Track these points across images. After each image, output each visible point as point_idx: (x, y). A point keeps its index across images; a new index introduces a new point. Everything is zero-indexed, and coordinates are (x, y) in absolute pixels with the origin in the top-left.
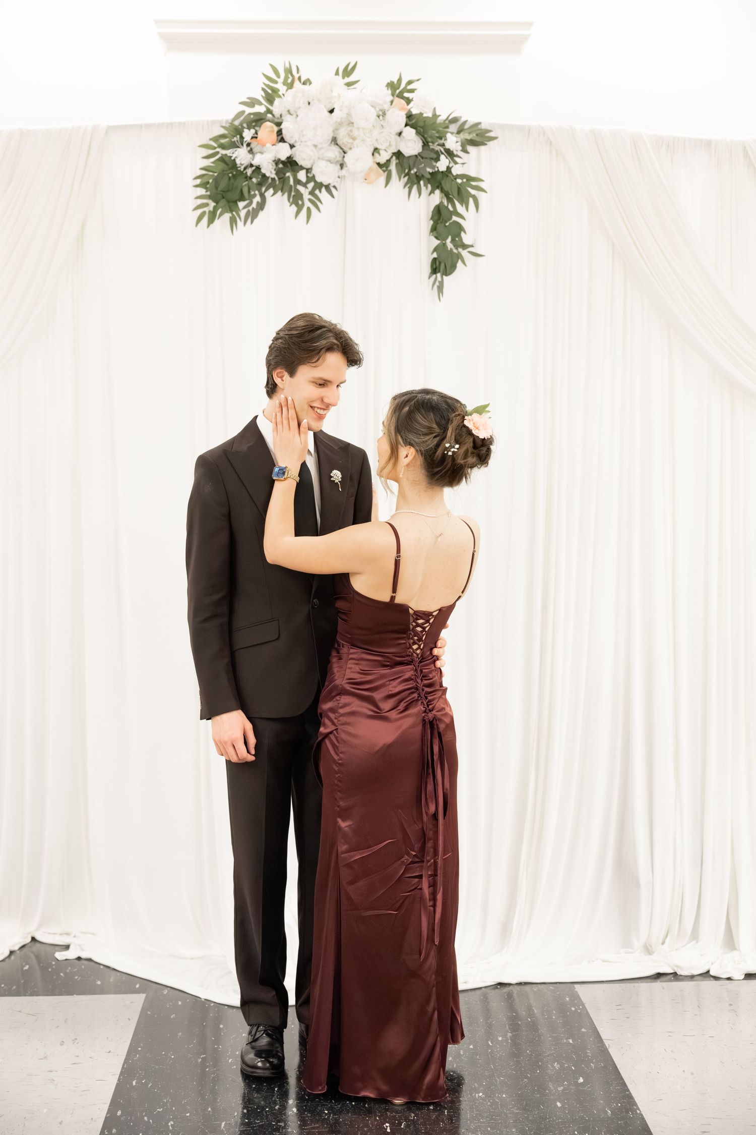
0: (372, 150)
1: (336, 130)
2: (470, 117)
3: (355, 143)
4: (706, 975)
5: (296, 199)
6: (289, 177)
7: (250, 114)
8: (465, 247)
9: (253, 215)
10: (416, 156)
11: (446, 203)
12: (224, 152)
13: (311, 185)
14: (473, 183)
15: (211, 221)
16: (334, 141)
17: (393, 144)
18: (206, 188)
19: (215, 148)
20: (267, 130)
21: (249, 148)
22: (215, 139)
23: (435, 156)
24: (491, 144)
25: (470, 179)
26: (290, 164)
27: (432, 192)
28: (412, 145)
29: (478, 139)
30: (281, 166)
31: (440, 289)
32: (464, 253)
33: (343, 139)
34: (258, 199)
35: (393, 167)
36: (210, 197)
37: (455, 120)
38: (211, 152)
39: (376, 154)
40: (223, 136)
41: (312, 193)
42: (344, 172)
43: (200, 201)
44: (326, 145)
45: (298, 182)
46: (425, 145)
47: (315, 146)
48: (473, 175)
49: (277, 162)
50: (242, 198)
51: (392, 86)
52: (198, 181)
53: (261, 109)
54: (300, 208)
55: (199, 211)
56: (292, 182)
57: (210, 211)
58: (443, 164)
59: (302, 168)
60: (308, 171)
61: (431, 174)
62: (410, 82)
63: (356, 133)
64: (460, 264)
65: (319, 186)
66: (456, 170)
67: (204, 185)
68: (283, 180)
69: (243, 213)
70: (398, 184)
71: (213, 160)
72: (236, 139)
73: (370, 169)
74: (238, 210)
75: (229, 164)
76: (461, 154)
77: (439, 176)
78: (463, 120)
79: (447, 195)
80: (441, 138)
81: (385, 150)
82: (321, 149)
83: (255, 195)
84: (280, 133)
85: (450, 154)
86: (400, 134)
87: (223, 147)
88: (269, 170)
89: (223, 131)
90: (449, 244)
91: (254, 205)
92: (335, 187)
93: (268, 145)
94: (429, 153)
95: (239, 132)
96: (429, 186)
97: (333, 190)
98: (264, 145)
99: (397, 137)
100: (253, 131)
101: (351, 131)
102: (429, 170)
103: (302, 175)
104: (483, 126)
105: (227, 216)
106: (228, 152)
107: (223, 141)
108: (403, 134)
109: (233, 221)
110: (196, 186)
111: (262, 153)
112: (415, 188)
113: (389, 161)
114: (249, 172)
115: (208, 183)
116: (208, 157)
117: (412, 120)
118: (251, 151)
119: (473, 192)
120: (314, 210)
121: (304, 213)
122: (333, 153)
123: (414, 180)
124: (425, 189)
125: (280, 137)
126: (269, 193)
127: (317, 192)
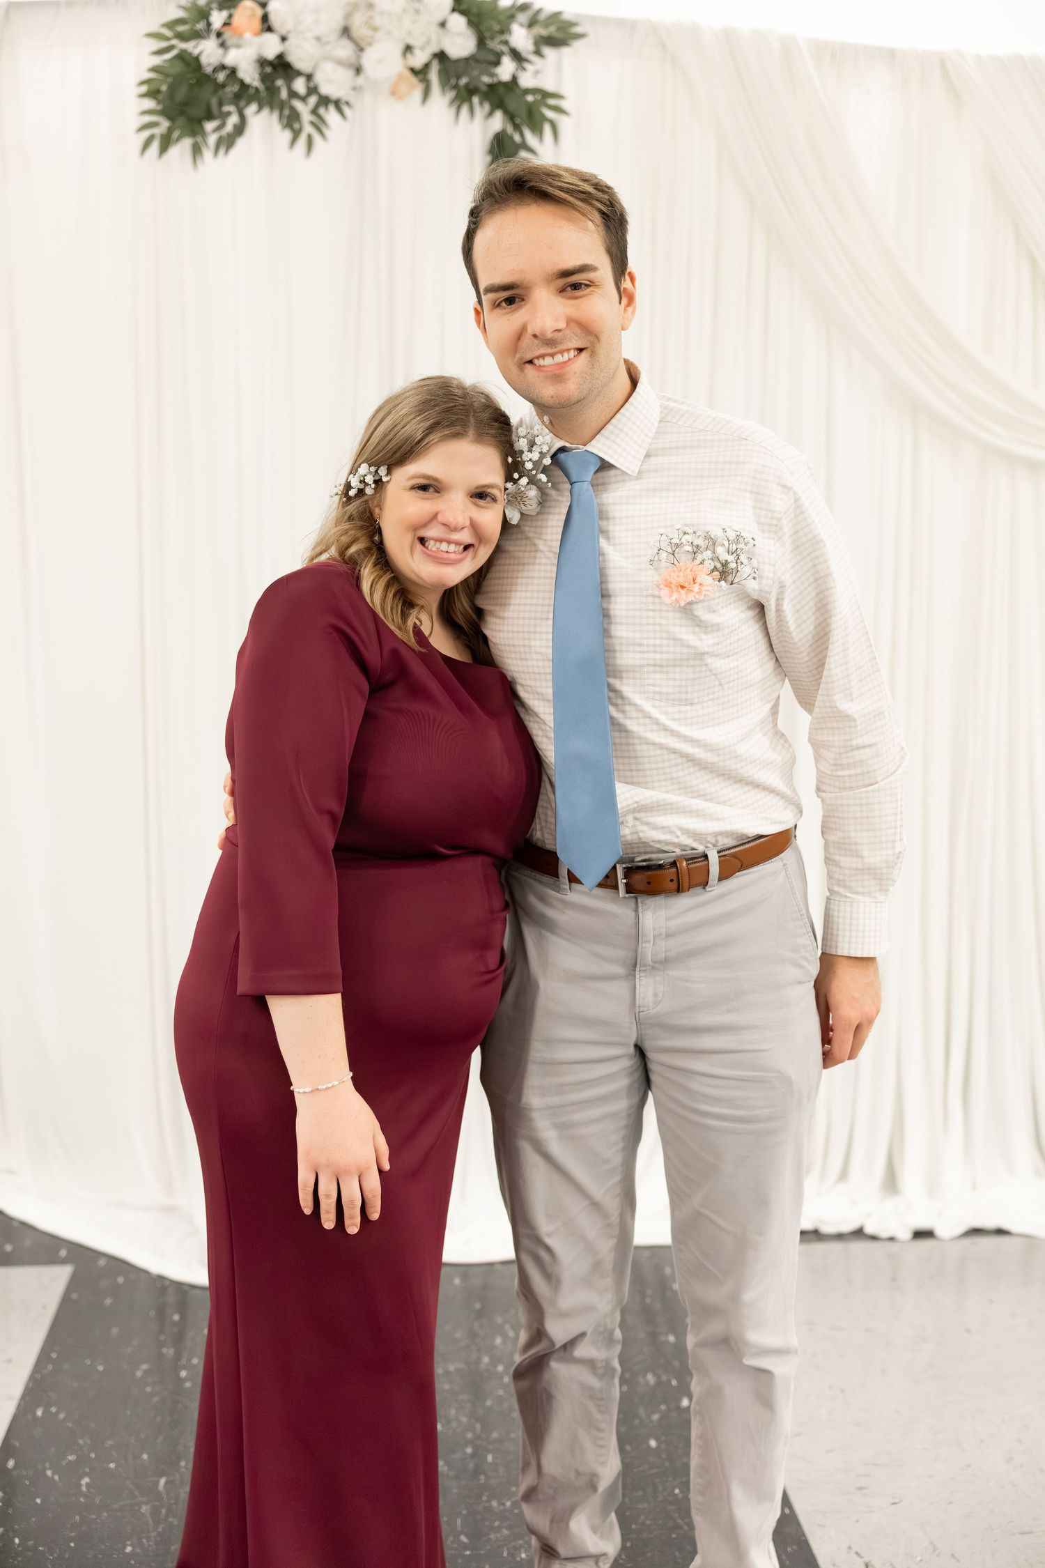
0: (401, 47)
1: (348, 16)
3: (379, 35)
4: (859, 1233)
5: (291, 121)
6: (279, 88)
9: (227, 142)
10: (466, 60)
11: (510, 129)
12: (184, 46)
13: (313, 100)
14: (551, 102)
15: (164, 148)
16: (346, 32)
17: (434, 39)
18: (155, 98)
19: (168, 39)
20: (246, 13)
21: (220, 41)
22: (171, 25)
23: (492, 58)
24: (577, 45)
25: (545, 95)
26: (283, 65)
27: (491, 114)
28: (461, 43)
29: (559, 35)
30: (268, 70)
33: (359, 29)
34: (233, 120)
35: (434, 76)
36: (164, 113)
37: (524, 8)
38: (164, 44)
39: (409, 55)
40: (181, 21)
41: (314, 112)
42: (360, 80)
43: (147, 119)
44: (333, 37)
45: (293, 94)
46: (481, 42)
47: (318, 39)
48: (550, 87)
49: (262, 62)
50: (210, 116)
52: (144, 89)
54: (296, 134)
55: (146, 134)
56: (284, 94)
57: (162, 136)
58: (506, 69)
59: (299, 73)
60: (309, 77)
61: (491, 87)
63: (377, 21)
65: (325, 101)
66: (526, 81)
67: (153, 94)
68: (272, 91)
69: (212, 139)
70: (440, 101)
71: (168, 56)
72: (201, 26)
73: (400, 77)
74: (204, 134)
75: (191, 63)
76: (533, 58)
77: (501, 90)
78: (536, 6)
79: (511, 116)
80: (502, 32)
81: (422, 49)
82: (327, 43)
83: (229, 114)
84: (265, 18)
85: (517, 56)
86: (443, 25)
87: (182, 37)
88: (250, 74)
89: (181, 14)
91: (229, 127)
92: (347, 103)
93: (248, 36)
94: (486, 56)
95: (204, 14)
96: (487, 107)
97: (346, 109)
98: (240, 36)
99: (440, 31)
100: (225, 14)
101: (371, 18)
102: (486, 79)
103: (300, 85)
105: (187, 143)
106: (190, 46)
107: (181, 28)
108: (449, 25)
109: (197, 151)
110: (143, 96)
111: (238, 46)
112: (465, 110)
113: (427, 66)
114: (221, 77)
115: (158, 91)
116: (159, 52)
117: (462, 5)
118: (223, 45)
119: (550, 114)
120: (317, 138)
121: (302, 142)
122: (345, 50)
123: (464, 96)
124: (481, 109)
125: (266, 25)
126: (251, 109)
127: (322, 111)
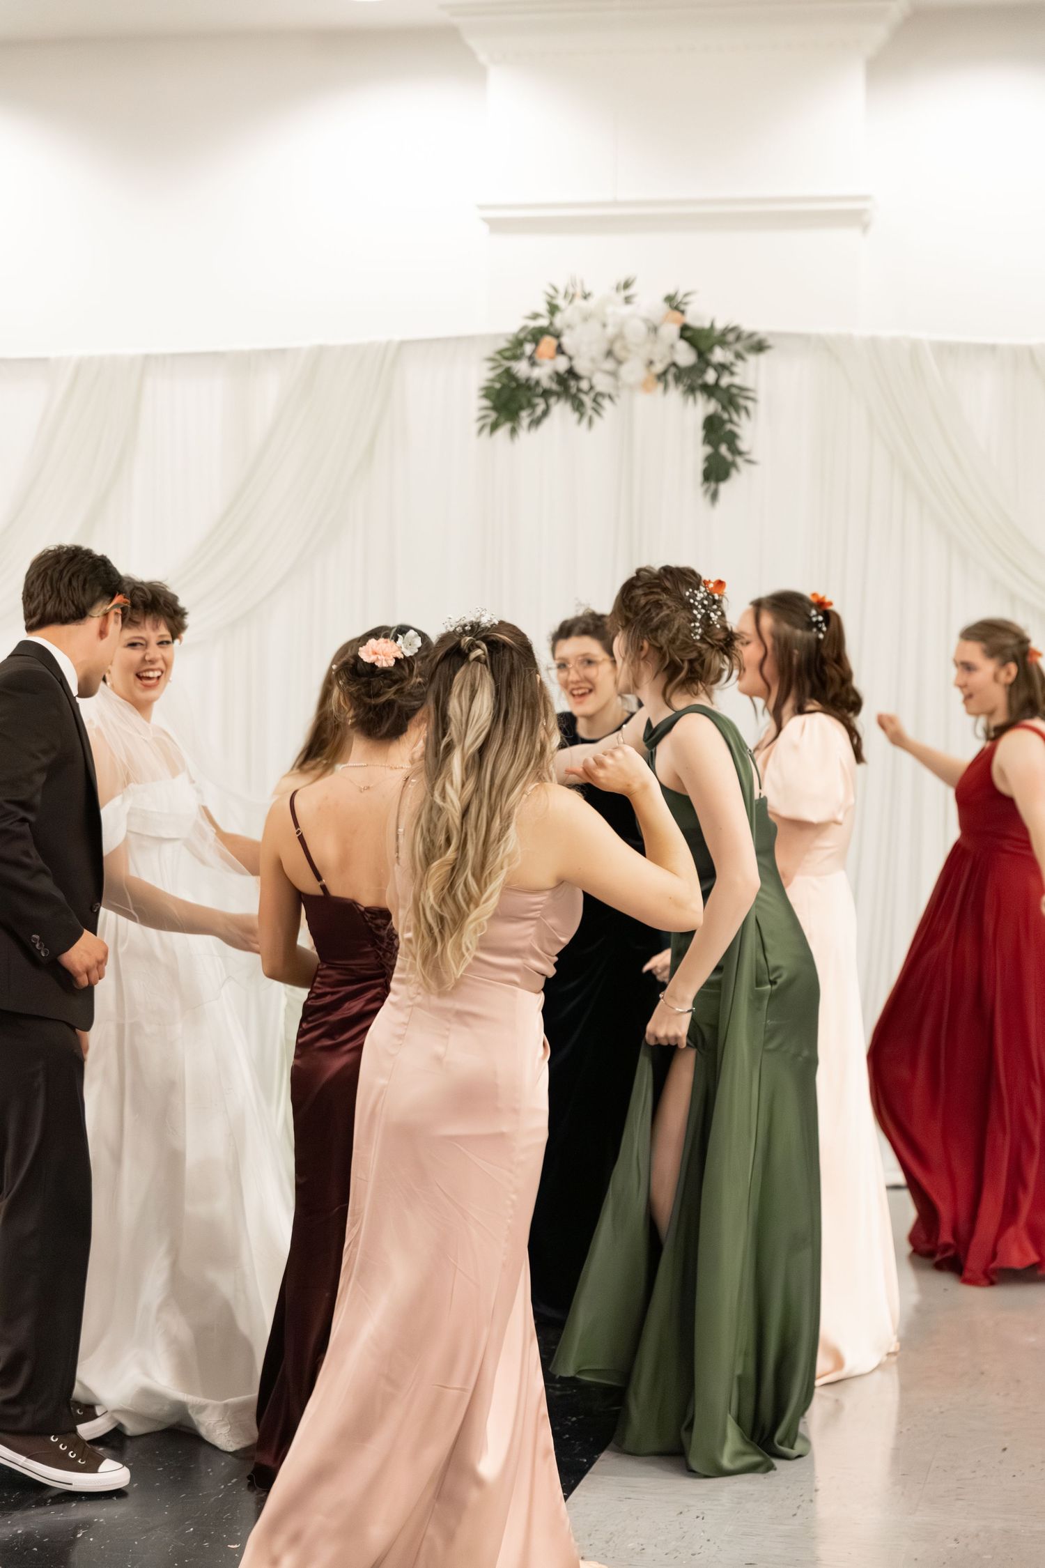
0: (646, 362)
1: (611, 343)
2: (747, 326)
3: (630, 354)
5: (578, 406)
6: (570, 387)
7: (534, 328)
8: (740, 453)
9: (536, 422)
10: (690, 367)
11: (719, 410)
12: (507, 364)
13: (592, 395)
14: (744, 393)
15: (493, 431)
16: (610, 353)
17: (668, 355)
18: (489, 399)
19: (498, 361)
20: (548, 343)
21: (531, 361)
22: (500, 352)
23: (703, 368)
25: (741, 389)
26: (572, 373)
27: (707, 401)
29: (756, 347)
30: (561, 378)
31: (714, 496)
32: (739, 460)
33: (618, 352)
34: (541, 408)
35: (670, 377)
36: (495, 408)
38: (496, 364)
39: (652, 366)
40: (507, 349)
41: (595, 400)
43: (484, 413)
44: (602, 357)
45: (579, 390)
46: (700, 355)
47: (593, 359)
48: (743, 385)
49: (557, 374)
50: (524, 408)
51: (669, 299)
52: (483, 393)
53: (543, 322)
54: (582, 415)
55: (481, 423)
56: (573, 390)
57: (492, 422)
58: (712, 376)
59: (583, 378)
60: (590, 380)
61: (703, 385)
62: (686, 295)
63: (630, 347)
64: (733, 472)
65: (600, 394)
66: (725, 381)
67: (486, 396)
68: (566, 390)
69: (526, 423)
70: (675, 394)
71: (498, 371)
72: (519, 352)
73: (647, 380)
74: (519, 419)
75: (511, 376)
77: (711, 387)
78: (740, 329)
79: (720, 402)
81: (661, 362)
82: (598, 361)
83: (538, 405)
84: (559, 346)
86: (674, 346)
87: (506, 359)
88: (549, 382)
89: (507, 344)
90: (723, 449)
91: (538, 412)
92: (615, 396)
93: (549, 358)
94: (703, 365)
95: (520, 346)
96: (704, 397)
97: (615, 399)
98: (544, 358)
99: (672, 350)
100: (534, 345)
101: (626, 345)
102: (700, 382)
103: (584, 385)
104: (761, 336)
105: (508, 426)
106: (511, 365)
107: (508, 354)
108: (677, 347)
109: (513, 431)
110: (482, 398)
111: (541, 366)
112: (691, 398)
113: (665, 373)
114: (530, 385)
115: (492, 394)
116: (493, 368)
117: (687, 333)
118: (532, 365)
119: (743, 401)
120: (596, 418)
121: (585, 421)
122: (609, 365)
123: (691, 390)
124: (701, 398)
125: (560, 350)
126: (552, 400)
127: (600, 399)
